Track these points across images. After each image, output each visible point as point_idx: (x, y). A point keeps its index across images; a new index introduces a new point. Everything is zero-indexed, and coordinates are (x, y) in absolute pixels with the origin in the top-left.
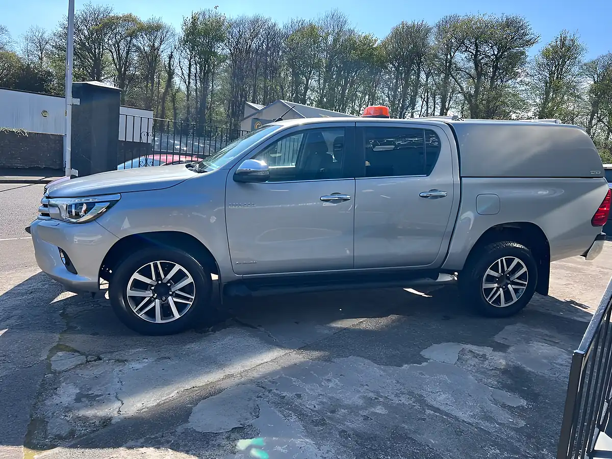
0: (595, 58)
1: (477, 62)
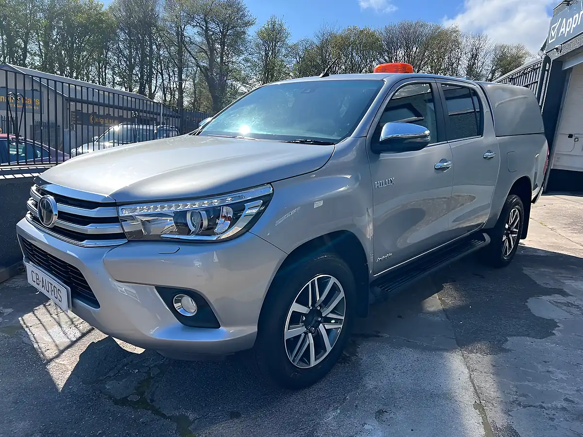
0: (295, 42)
1: (207, 37)
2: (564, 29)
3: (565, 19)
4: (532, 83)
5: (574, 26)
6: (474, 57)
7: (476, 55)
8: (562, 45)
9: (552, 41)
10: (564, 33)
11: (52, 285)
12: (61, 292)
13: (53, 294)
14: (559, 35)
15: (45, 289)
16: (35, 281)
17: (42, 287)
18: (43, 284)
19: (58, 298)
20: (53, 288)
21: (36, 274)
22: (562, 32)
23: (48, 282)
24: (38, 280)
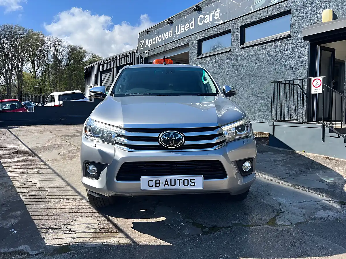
2: (148, 44)
3: (147, 40)
4: (114, 68)
5: (154, 43)
6: (56, 50)
7: (57, 50)
8: (148, 51)
9: (141, 49)
10: (148, 45)
11: (181, 179)
12: (194, 180)
13: (182, 185)
14: (146, 46)
15: (168, 186)
16: (153, 186)
17: (165, 186)
18: (166, 184)
19: (189, 185)
20: (182, 181)
21: (156, 180)
22: (147, 45)
23: (175, 180)
24: (159, 183)
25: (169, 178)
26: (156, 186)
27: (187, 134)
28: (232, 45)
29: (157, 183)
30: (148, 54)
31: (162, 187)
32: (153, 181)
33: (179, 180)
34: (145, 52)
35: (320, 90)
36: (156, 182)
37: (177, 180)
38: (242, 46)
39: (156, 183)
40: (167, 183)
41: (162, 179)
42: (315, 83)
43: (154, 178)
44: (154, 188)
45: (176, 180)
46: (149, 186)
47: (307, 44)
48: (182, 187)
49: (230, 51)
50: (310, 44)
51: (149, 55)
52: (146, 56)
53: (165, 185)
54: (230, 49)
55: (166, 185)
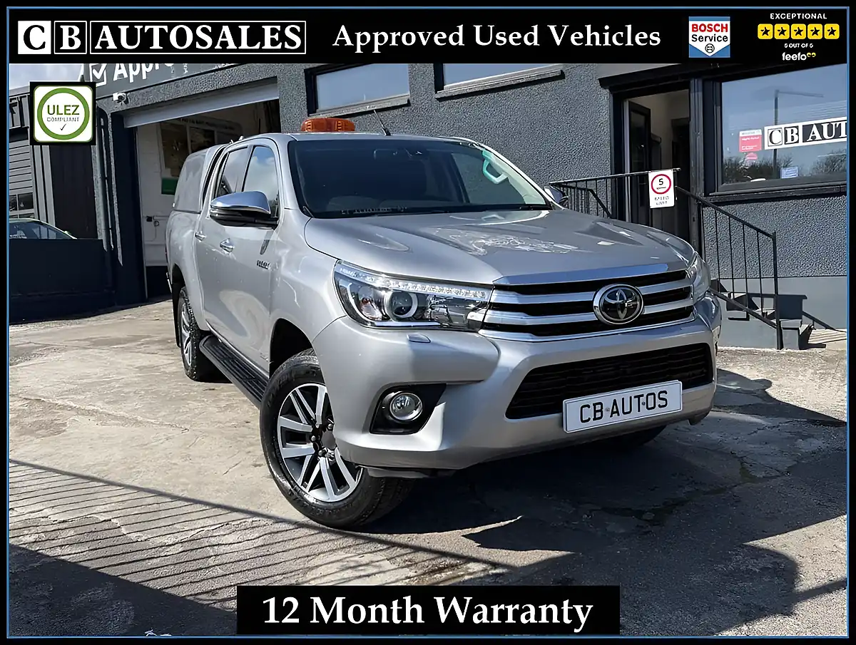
2: (124, 71)
5: (149, 70)
8: (126, 93)
10: (126, 76)
11: (642, 396)
12: (665, 392)
13: (643, 408)
14: (115, 79)
15: (619, 415)
16: (589, 419)
17: (611, 416)
18: (615, 410)
19: (657, 406)
20: (643, 399)
21: (595, 405)
22: (121, 75)
23: (631, 397)
24: (601, 411)
25: (618, 395)
26: (595, 419)
27: (645, 290)
28: (412, 90)
29: (598, 411)
30: (126, 102)
31: (607, 420)
32: (589, 406)
33: (638, 397)
34: (116, 97)
35: (669, 200)
36: (595, 408)
37: (635, 397)
38: (441, 94)
39: (596, 411)
40: (617, 408)
41: (606, 399)
42: (656, 184)
43: (591, 399)
44: (593, 424)
45: (633, 397)
46: (583, 421)
47: (605, 96)
48: (645, 414)
49: (408, 104)
50: (612, 95)
51: (131, 105)
52: (120, 107)
53: (613, 413)
54: (408, 101)
55: (615, 413)
